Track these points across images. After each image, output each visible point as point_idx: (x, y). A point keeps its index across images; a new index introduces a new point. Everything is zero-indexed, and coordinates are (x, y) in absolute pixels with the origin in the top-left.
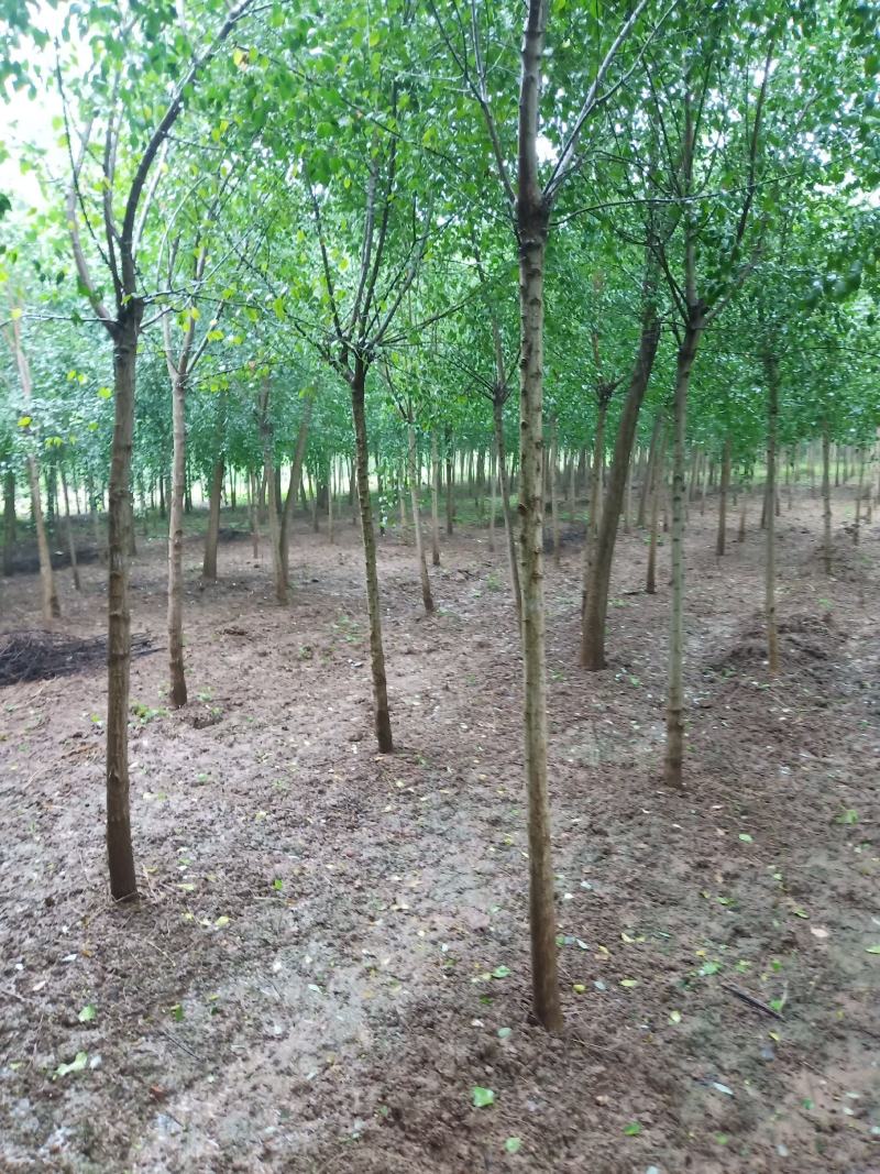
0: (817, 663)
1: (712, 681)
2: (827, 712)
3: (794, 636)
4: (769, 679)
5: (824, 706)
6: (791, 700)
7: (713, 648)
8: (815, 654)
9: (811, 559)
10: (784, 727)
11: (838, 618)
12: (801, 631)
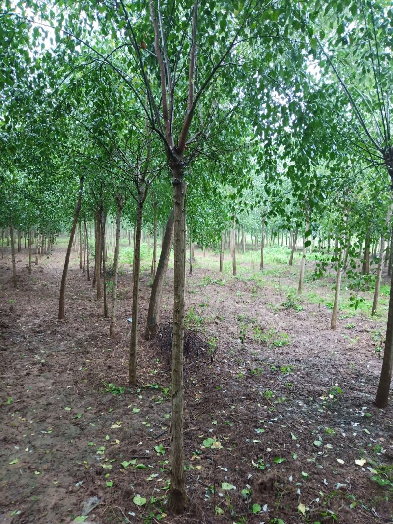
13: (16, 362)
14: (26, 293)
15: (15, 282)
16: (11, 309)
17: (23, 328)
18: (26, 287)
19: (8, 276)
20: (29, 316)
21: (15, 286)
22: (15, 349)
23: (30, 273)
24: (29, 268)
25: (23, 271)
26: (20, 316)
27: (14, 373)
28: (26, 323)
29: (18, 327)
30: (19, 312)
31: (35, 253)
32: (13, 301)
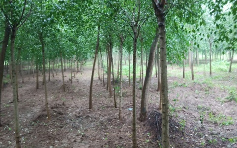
0: (61, 116)
1: (33, 125)
2: (63, 129)
3: (55, 110)
4: (48, 122)
5: (62, 127)
6: (54, 127)
7: (34, 116)
8: (60, 113)
9: (61, 88)
10: (51, 135)
11: (66, 103)
12: (57, 108)
13: (68, 134)
14: (70, 94)
15: (64, 88)
16: (63, 104)
17: (70, 115)
18: (70, 91)
19: (60, 85)
20: (73, 107)
21: (64, 90)
22: (67, 127)
23: (71, 83)
24: (71, 80)
25: (68, 82)
26: (68, 108)
27: (67, 141)
28: (71, 112)
29: (68, 114)
30: (67, 106)
31: (74, 72)
32: (64, 99)
